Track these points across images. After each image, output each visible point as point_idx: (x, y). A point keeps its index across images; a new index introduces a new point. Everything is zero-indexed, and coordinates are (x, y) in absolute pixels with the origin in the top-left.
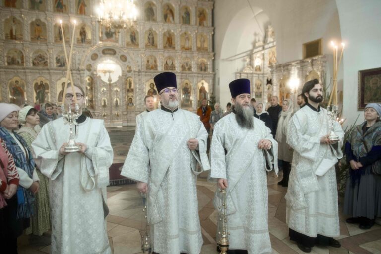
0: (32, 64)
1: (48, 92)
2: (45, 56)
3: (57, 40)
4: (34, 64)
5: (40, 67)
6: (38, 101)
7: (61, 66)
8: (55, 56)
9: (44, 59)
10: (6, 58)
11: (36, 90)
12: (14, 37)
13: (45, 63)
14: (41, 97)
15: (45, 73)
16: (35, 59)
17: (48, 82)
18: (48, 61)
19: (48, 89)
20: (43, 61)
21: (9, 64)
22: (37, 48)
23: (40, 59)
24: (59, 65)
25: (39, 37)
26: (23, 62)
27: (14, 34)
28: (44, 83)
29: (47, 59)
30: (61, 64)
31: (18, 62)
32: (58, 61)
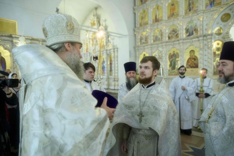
0: (167, 38)
1: (178, 60)
2: (177, 29)
3: (187, 12)
4: (169, 38)
5: (173, 40)
6: (171, 68)
7: (189, 35)
8: (184, 27)
9: (176, 32)
10: (152, 38)
11: (169, 59)
12: (157, 20)
13: (177, 35)
14: (173, 65)
15: (176, 44)
16: (170, 33)
17: (178, 52)
18: (179, 33)
19: (178, 58)
20: (176, 34)
21: (154, 41)
22: (171, 24)
23: (174, 33)
24: (188, 34)
25: (173, 14)
26: (162, 38)
27: (157, 18)
28: (175, 53)
29: (178, 31)
30: (190, 33)
31: (159, 39)
32: (187, 31)
